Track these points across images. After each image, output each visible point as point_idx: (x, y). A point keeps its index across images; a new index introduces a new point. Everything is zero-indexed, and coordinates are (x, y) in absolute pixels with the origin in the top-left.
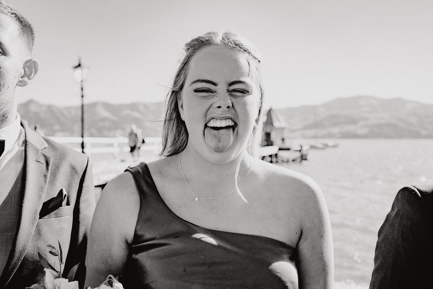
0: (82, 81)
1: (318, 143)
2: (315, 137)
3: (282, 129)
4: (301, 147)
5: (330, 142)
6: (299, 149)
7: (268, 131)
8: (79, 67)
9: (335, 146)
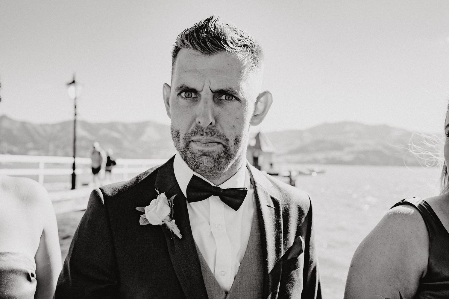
0: (75, 99)
1: (304, 168)
2: (301, 163)
3: (270, 154)
4: (290, 172)
5: (317, 168)
6: (288, 175)
7: (256, 155)
8: (73, 84)
9: (321, 172)
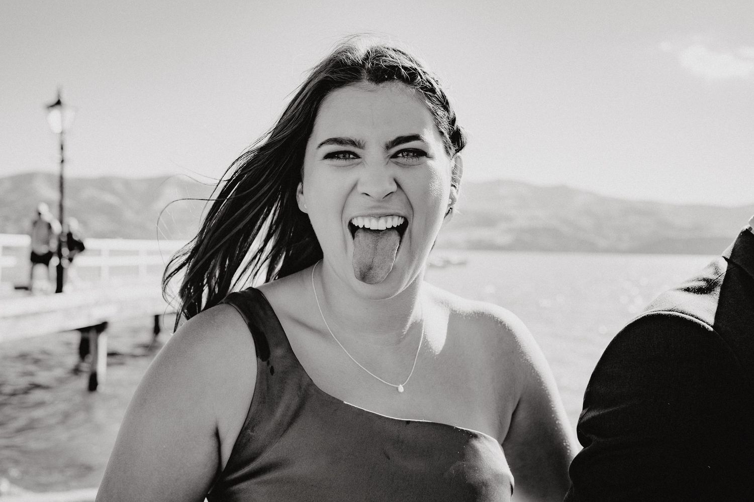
0: (62, 133)
8: (58, 107)
